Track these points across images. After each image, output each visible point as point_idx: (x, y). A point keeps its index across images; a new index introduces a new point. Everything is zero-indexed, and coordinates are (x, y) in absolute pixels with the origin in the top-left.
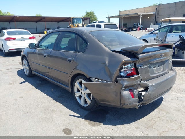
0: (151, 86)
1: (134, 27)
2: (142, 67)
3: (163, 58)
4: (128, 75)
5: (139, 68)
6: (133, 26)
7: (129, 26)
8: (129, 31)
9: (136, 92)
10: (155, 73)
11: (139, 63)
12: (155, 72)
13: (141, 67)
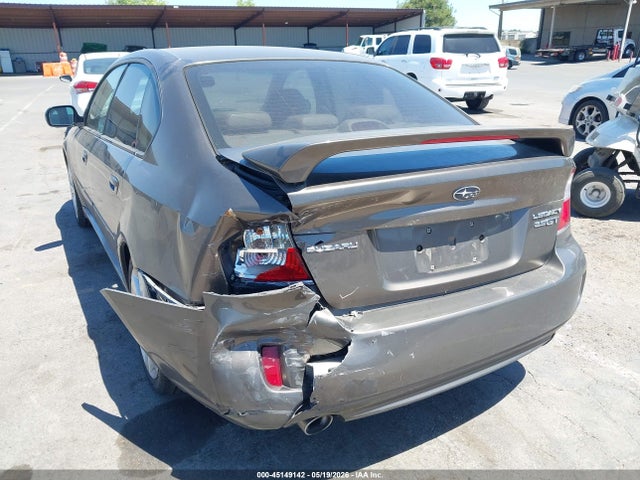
0: (367, 340)
1: (598, 44)
2: (328, 248)
3: (477, 204)
4: (261, 278)
5: (311, 249)
6: (592, 42)
7: (576, 40)
8: (575, 60)
9: (295, 359)
10: (425, 276)
11: (310, 225)
12: (421, 270)
13: (319, 243)
